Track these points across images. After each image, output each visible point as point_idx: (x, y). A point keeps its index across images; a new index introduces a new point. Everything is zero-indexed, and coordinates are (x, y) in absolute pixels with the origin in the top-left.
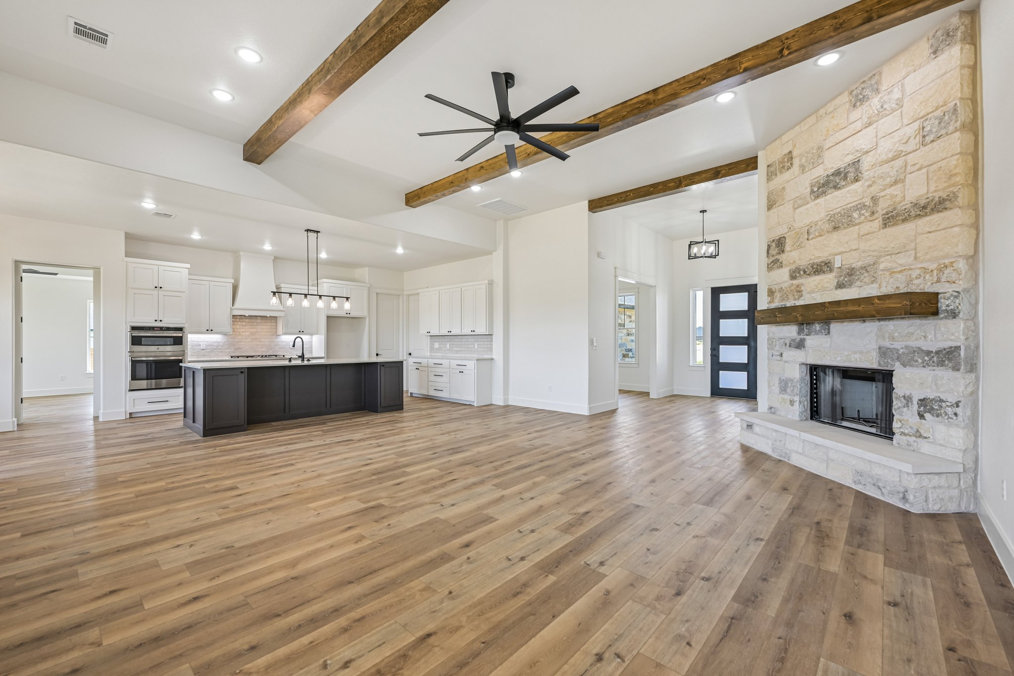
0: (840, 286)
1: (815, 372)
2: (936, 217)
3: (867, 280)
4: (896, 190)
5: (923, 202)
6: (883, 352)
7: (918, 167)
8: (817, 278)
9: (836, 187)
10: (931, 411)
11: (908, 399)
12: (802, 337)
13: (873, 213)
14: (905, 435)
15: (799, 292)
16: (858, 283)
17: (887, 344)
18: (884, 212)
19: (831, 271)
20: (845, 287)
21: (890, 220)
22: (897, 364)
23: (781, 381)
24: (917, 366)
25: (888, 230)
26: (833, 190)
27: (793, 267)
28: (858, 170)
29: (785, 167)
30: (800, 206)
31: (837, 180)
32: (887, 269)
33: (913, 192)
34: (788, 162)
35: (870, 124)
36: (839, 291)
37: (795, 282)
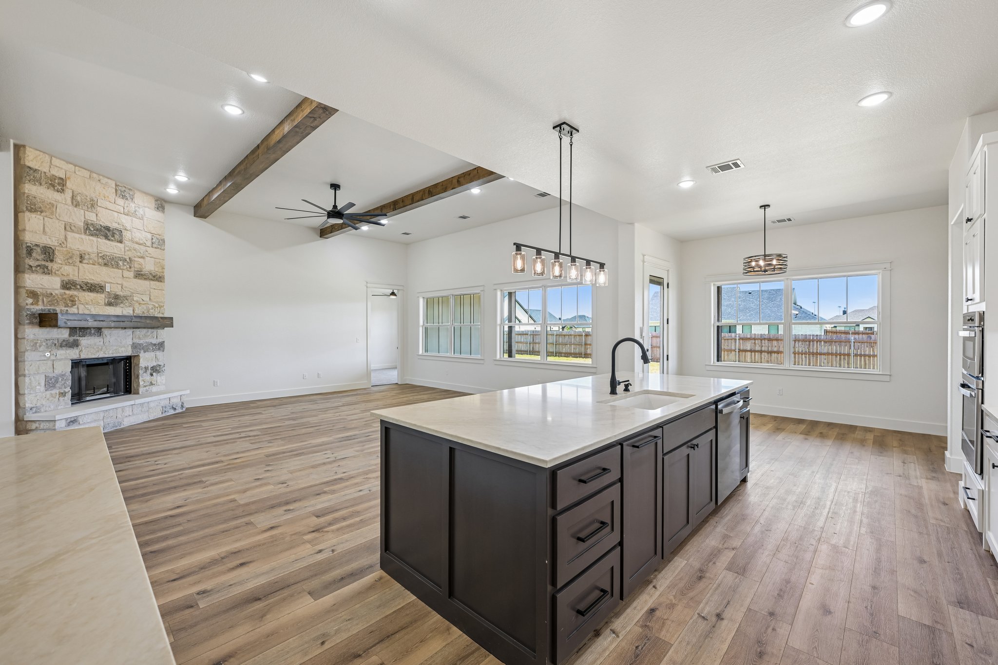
0: (110, 304)
1: (78, 365)
2: (157, 283)
3: (127, 304)
4: (141, 261)
5: (154, 275)
6: (135, 346)
7: (151, 256)
8: (93, 295)
9: (106, 237)
10: (156, 371)
11: (146, 368)
12: (75, 338)
13: (130, 267)
14: (145, 386)
15: (73, 301)
16: (122, 305)
17: (137, 341)
18: (136, 270)
19: (103, 292)
20: (113, 305)
21: (139, 275)
22: (142, 351)
23: (48, 379)
24: (150, 351)
25: (137, 280)
26: (104, 238)
27: (66, 279)
28: (121, 235)
29: (54, 186)
30: (73, 231)
31: (107, 233)
32: (137, 301)
33: (149, 266)
34: (58, 184)
35: (127, 215)
36: (108, 308)
37: (67, 292)
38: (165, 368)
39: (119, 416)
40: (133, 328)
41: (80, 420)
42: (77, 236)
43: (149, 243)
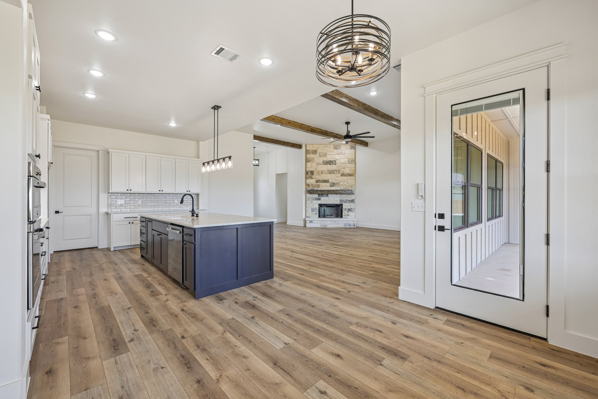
0: (331, 186)
1: (321, 205)
2: (351, 177)
4: (344, 170)
5: (349, 174)
6: (341, 201)
7: (348, 167)
8: (325, 184)
9: (330, 164)
10: (350, 210)
11: (346, 209)
12: (320, 197)
13: (339, 173)
14: (345, 216)
15: (319, 186)
16: (336, 186)
17: (342, 199)
18: (341, 173)
19: (329, 182)
21: (343, 175)
22: (344, 203)
23: (312, 209)
24: (347, 203)
25: (342, 177)
27: (317, 180)
28: (335, 162)
29: (314, 153)
30: (319, 165)
31: (330, 163)
32: (342, 185)
33: (347, 171)
34: (315, 152)
35: (338, 154)
36: (331, 187)
37: (317, 183)
38: (354, 210)
39: (326, 223)
40: (340, 194)
41: (313, 222)
42: (320, 166)
43: (347, 162)
